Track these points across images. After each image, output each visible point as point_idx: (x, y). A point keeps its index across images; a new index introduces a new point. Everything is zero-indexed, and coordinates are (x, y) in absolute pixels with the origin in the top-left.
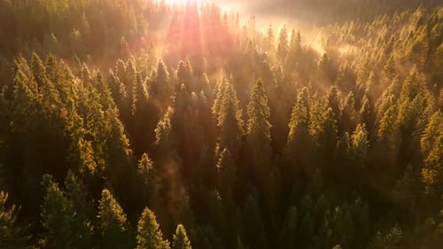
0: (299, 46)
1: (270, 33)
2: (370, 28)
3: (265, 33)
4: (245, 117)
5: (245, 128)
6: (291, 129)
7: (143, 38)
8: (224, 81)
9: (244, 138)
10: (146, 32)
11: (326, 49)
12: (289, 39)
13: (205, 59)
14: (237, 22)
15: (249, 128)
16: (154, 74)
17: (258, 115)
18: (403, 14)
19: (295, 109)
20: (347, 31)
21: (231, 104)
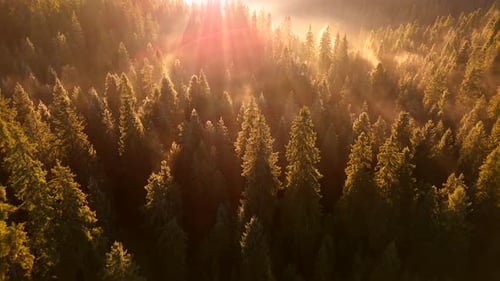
0: (346, 52)
1: (310, 38)
2: (432, 32)
3: (302, 37)
4: (282, 162)
5: (282, 178)
6: (349, 177)
7: (150, 44)
8: (252, 106)
9: (281, 193)
10: (155, 36)
11: (380, 58)
12: (333, 44)
13: (228, 71)
14: (269, 25)
15: (289, 179)
16: (156, 93)
17: (303, 159)
18: (472, 15)
19: (355, 148)
20: (403, 35)
21: (262, 145)
